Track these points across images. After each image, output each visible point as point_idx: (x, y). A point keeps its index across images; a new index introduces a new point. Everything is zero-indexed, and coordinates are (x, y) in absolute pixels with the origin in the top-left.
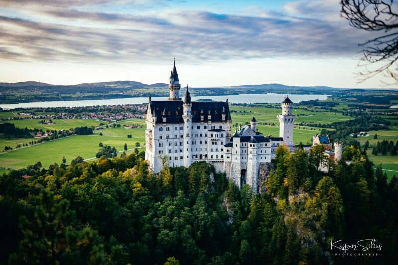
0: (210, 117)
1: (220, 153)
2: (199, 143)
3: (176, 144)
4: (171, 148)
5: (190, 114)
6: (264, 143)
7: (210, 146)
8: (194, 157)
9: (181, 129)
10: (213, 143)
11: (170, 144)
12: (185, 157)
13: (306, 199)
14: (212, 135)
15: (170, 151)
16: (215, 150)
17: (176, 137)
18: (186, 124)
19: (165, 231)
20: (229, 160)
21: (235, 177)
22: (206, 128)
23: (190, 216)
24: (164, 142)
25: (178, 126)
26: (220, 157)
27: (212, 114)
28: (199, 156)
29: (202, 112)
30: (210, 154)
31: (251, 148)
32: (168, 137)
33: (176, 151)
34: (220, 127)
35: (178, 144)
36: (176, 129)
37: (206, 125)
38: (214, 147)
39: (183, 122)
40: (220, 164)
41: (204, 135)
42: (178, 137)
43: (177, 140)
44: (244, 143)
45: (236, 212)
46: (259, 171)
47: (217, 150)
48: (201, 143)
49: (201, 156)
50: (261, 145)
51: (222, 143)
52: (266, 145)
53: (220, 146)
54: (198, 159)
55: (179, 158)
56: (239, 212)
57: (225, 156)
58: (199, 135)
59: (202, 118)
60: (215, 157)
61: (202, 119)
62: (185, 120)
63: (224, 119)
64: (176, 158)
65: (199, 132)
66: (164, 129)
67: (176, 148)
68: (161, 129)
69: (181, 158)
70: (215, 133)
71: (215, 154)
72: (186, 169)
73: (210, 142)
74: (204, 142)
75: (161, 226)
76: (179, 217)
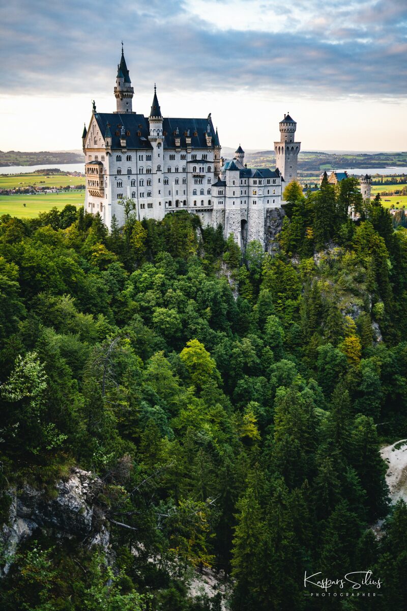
0: (189, 141)
1: (206, 198)
2: (174, 183)
3: (141, 183)
4: (134, 189)
5: (161, 134)
6: (271, 180)
7: (192, 186)
8: (167, 205)
9: (149, 158)
10: (196, 182)
11: (133, 184)
12: (156, 205)
13: (340, 255)
14: (195, 169)
15: (133, 195)
16: (198, 193)
17: (141, 172)
18: (156, 150)
19: (159, 310)
20: (221, 207)
21: (232, 232)
22: (183, 157)
23: (190, 287)
24: (124, 179)
25: (144, 154)
26: (206, 204)
27: (192, 136)
28: (174, 203)
29: (177, 132)
30: (192, 199)
31: (255, 186)
32: (129, 172)
33: (142, 195)
34: (205, 156)
35: (145, 183)
36: (141, 158)
37: (184, 153)
38: (198, 187)
39: (152, 148)
40: (206, 215)
41: (180, 170)
42: (145, 172)
43: (145, 178)
44: (243, 180)
45: (242, 283)
46: (266, 221)
47: (202, 193)
48: (177, 182)
49: (177, 202)
50: (269, 182)
51: (209, 181)
52: (274, 182)
53: (206, 186)
54: (173, 207)
55: (146, 206)
56: (247, 281)
57: (215, 201)
58: (173, 170)
59: (178, 142)
60: (199, 204)
61: (178, 144)
62: (154, 144)
63: (209, 144)
64: (143, 206)
65: (173, 164)
66: (124, 157)
67: (142, 189)
68: (119, 159)
69: (150, 206)
70: (198, 166)
71: (198, 198)
72: (160, 223)
73: (191, 180)
74: (180, 181)
75: (153, 303)
76: (175, 290)
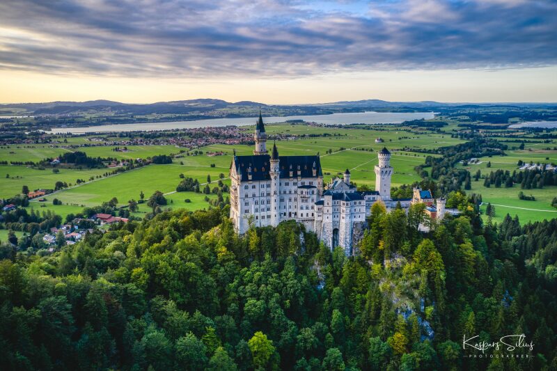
0: (299, 173)
1: (310, 212)
2: (288, 201)
3: (262, 203)
4: (257, 206)
5: (277, 170)
6: (358, 202)
7: (300, 204)
8: (282, 215)
9: (269, 186)
10: (303, 201)
11: (256, 203)
12: (273, 216)
13: (403, 263)
14: (302, 193)
15: (256, 210)
16: (304, 208)
17: (262, 195)
18: (273, 181)
19: (252, 301)
20: (320, 219)
21: (326, 238)
22: (295, 184)
23: (279, 283)
24: (250, 200)
25: (264, 183)
26: (310, 216)
27: (302, 169)
28: (287, 214)
29: (291, 167)
30: (299, 212)
31: (344, 207)
32: (254, 196)
33: (263, 210)
34: (311, 183)
35: (265, 202)
36: (263, 186)
37: (295, 181)
38: (304, 205)
39: (270, 179)
40: (310, 223)
41: (293, 192)
42: (265, 195)
43: (264, 199)
44: (336, 201)
45: (327, 276)
46: (352, 231)
47: (307, 208)
48: (290, 200)
49: (290, 214)
50: (355, 203)
51: (313, 200)
52: (360, 203)
53: (310, 204)
54: (287, 218)
55: (266, 217)
56: (331, 275)
57: (316, 214)
58: (288, 192)
59: (291, 174)
60: (305, 216)
61: (291, 175)
62: (272, 177)
63: (314, 175)
64: (263, 217)
65: (287, 189)
66: (250, 186)
67: (263, 206)
68: (246, 188)
69: (269, 217)
70: (305, 190)
71: (305, 212)
72: (274, 229)
73: (299, 200)
74: (293, 200)
75: (248, 294)
76: (267, 285)
